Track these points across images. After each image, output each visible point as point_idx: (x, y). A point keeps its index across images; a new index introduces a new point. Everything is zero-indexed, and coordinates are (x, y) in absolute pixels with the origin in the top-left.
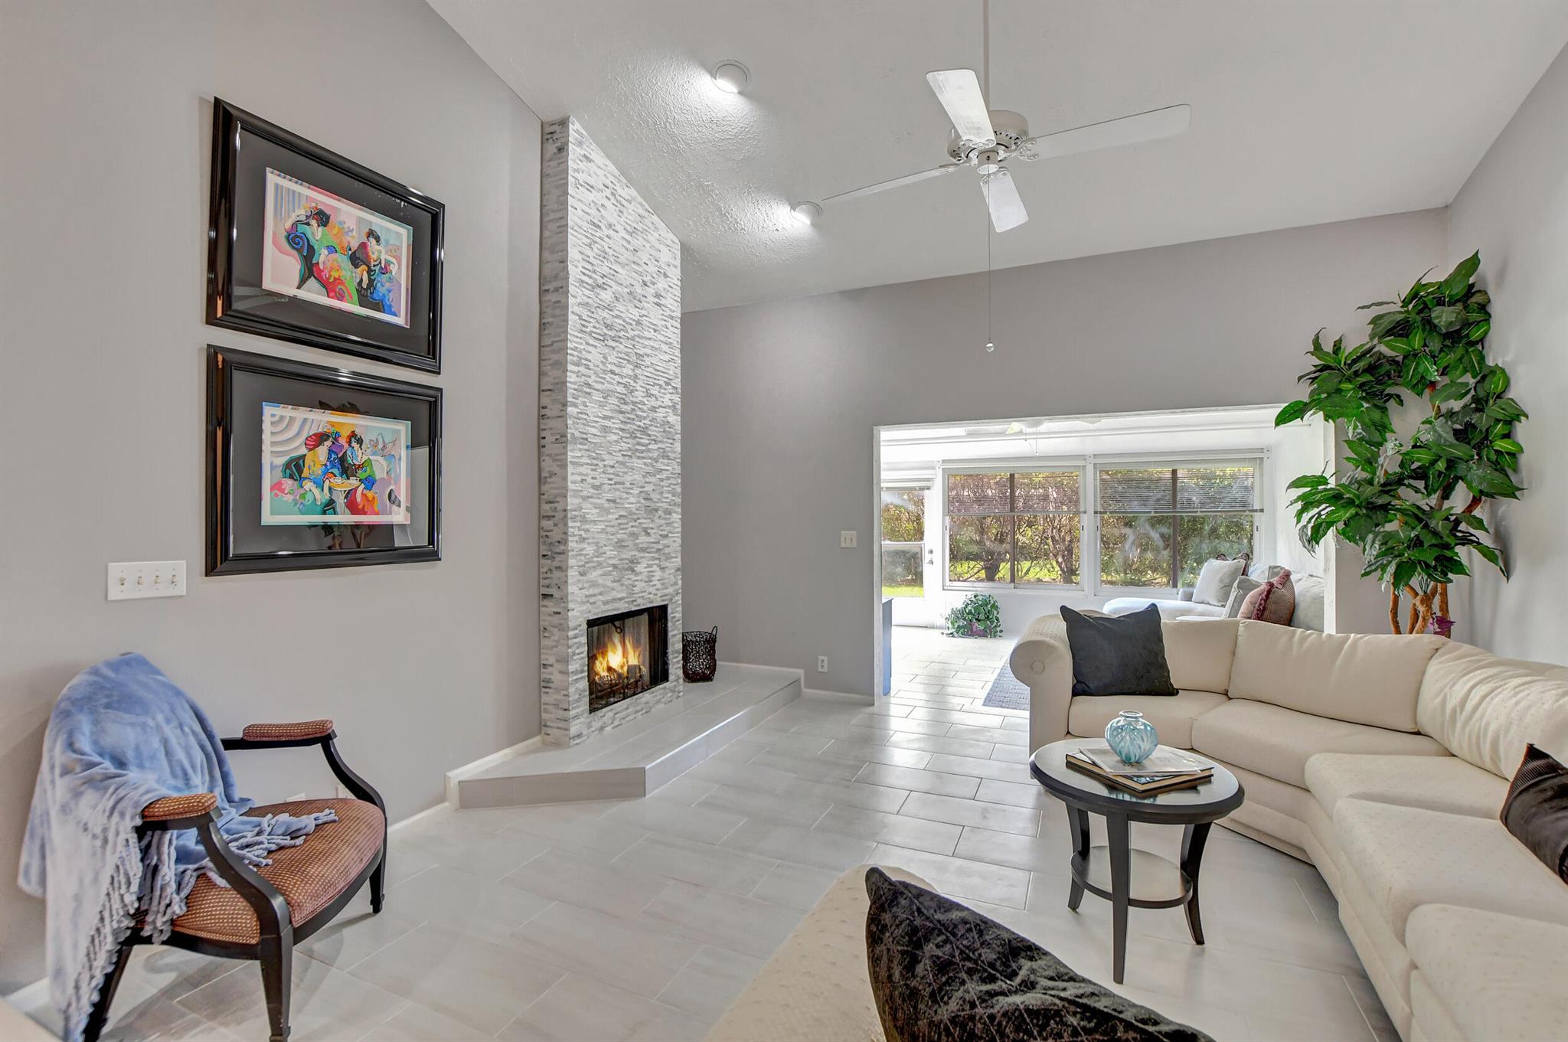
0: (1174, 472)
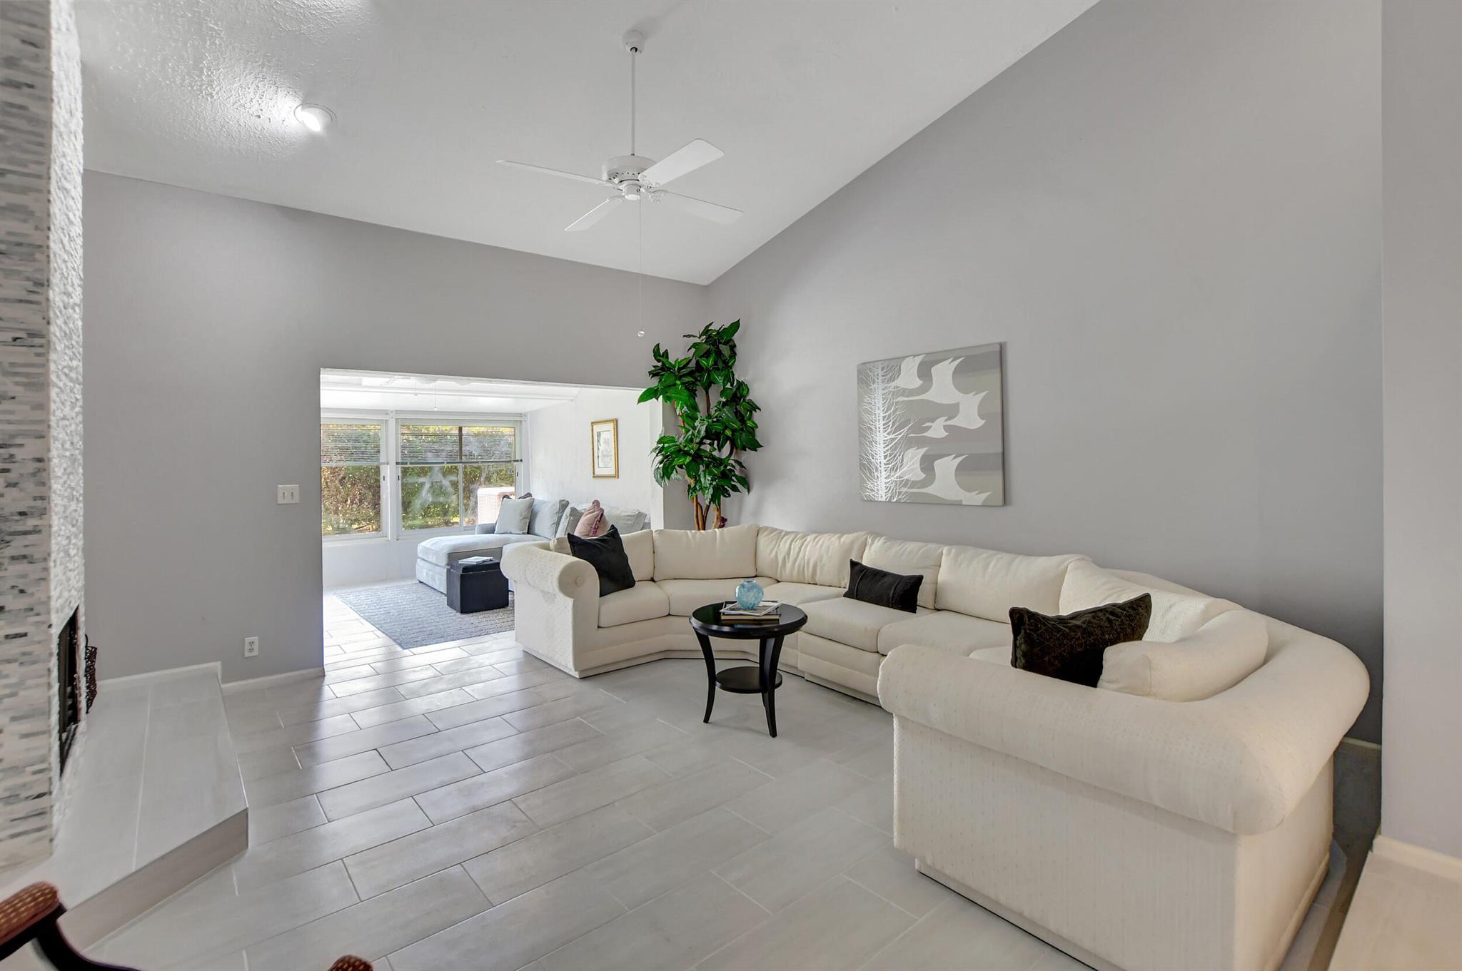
0: (460, 429)
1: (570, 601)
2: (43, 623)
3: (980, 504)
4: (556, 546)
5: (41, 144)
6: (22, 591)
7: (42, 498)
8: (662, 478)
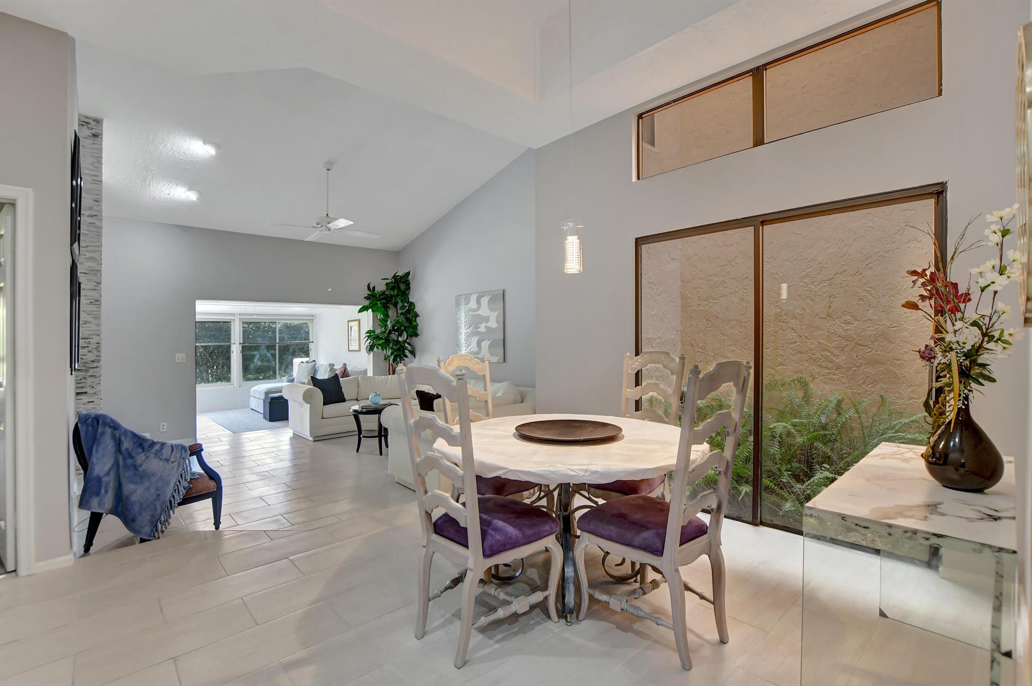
1: (309, 406)
2: (99, 398)
3: (496, 362)
4: (308, 383)
5: (99, 235)
6: (93, 387)
7: (99, 356)
8: (369, 351)
